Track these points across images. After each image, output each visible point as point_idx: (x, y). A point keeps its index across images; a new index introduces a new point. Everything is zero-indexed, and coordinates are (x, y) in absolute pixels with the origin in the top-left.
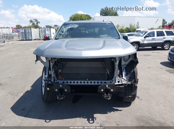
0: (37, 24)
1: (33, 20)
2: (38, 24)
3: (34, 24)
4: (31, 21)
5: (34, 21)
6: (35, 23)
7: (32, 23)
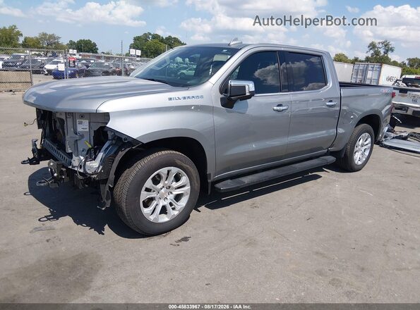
0: (386, 52)
1: (379, 43)
2: (389, 52)
3: (377, 53)
4: (372, 46)
5: (380, 45)
6: (382, 51)
7: (372, 52)
